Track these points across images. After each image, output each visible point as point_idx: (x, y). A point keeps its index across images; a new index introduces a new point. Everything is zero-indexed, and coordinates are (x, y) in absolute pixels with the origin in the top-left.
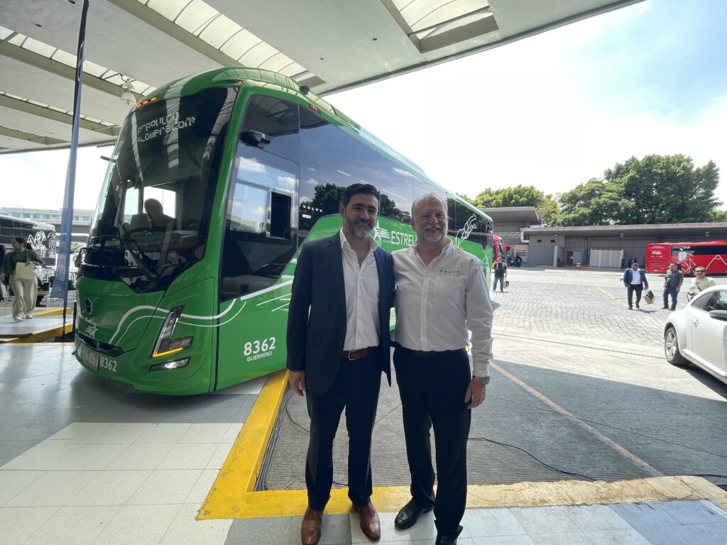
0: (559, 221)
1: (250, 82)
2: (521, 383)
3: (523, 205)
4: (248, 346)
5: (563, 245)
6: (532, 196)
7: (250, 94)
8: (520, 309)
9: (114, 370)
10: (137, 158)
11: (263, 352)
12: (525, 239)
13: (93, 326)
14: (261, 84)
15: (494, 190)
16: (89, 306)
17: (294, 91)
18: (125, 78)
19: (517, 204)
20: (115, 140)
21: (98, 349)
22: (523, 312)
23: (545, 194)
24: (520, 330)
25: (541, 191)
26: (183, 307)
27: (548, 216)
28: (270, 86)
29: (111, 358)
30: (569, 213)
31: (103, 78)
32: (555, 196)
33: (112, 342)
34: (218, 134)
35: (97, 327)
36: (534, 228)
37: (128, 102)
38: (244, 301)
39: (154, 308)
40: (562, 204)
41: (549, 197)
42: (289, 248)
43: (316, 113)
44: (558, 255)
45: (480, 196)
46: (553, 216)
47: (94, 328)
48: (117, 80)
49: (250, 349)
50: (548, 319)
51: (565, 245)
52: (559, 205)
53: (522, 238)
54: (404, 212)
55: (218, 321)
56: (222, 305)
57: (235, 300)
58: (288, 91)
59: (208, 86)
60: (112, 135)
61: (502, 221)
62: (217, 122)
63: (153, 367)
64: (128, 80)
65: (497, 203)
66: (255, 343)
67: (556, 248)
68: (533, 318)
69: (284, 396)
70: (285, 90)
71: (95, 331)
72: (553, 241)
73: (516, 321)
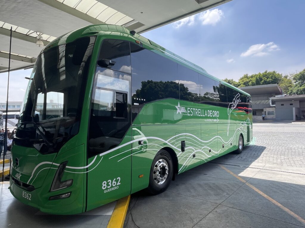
0: (294, 91)
1: (102, 32)
2: (279, 205)
3: (269, 83)
4: (104, 184)
5: (298, 106)
6: (275, 77)
7: (102, 39)
8: (274, 151)
9: (30, 199)
10: (44, 76)
11: (113, 187)
12: (272, 104)
13: (19, 173)
14: (108, 33)
15: (250, 75)
16: (17, 162)
17: (127, 34)
18: (38, 33)
19: (266, 83)
20: (34, 65)
21: (22, 186)
22: (276, 153)
23: (283, 75)
24: (275, 165)
25: (280, 74)
26: (67, 162)
27: (286, 89)
28: (113, 33)
29: (28, 192)
30: (301, 86)
31: (27, 34)
32: (289, 76)
33: (29, 183)
34: (86, 61)
35: (21, 174)
36: (278, 97)
37: (40, 45)
38: (102, 156)
39: (51, 163)
40: (295, 81)
41: (286, 77)
42: (127, 123)
43: (140, 45)
44: (296, 113)
45: (241, 79)
46: (290, 89)
47: (20, 174)
48: (34, 35)
49: (105, 185)
50: (293, 157)
51: (300, 106)
52: (293, 81)
53: (271, 103)
54: (195, 94)
55: (87, 169)
56: (89, 159)
57: (96, 156)
58: (123, 35)
59: (80, 37)
60: (32, 62)
61: (256, 94)
62: (86, 54)
63: (51, 198)
64: (40, 34)
65: (252, 83)
66: (108, 181)
67: (294, 109)
68: (283, 156)
69: (126, 215)
70: (122, 34)
71: (20, 176)
72: (291, 104)
73: (271, 159)
